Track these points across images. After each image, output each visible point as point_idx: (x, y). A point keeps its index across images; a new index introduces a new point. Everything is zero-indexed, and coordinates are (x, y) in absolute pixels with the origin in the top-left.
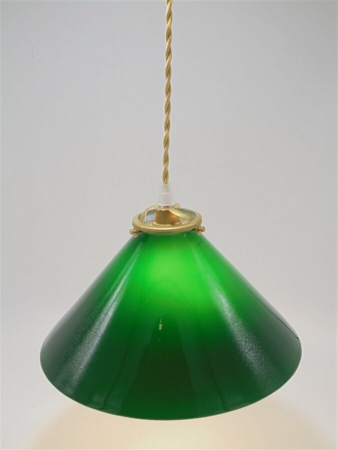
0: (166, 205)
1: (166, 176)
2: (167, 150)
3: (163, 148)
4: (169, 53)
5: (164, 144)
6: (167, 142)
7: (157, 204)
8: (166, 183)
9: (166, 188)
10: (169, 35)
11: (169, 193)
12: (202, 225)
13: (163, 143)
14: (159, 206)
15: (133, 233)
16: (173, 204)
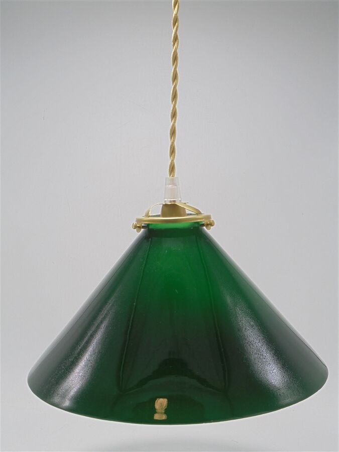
6: (173, 133)
13: (169, 134)
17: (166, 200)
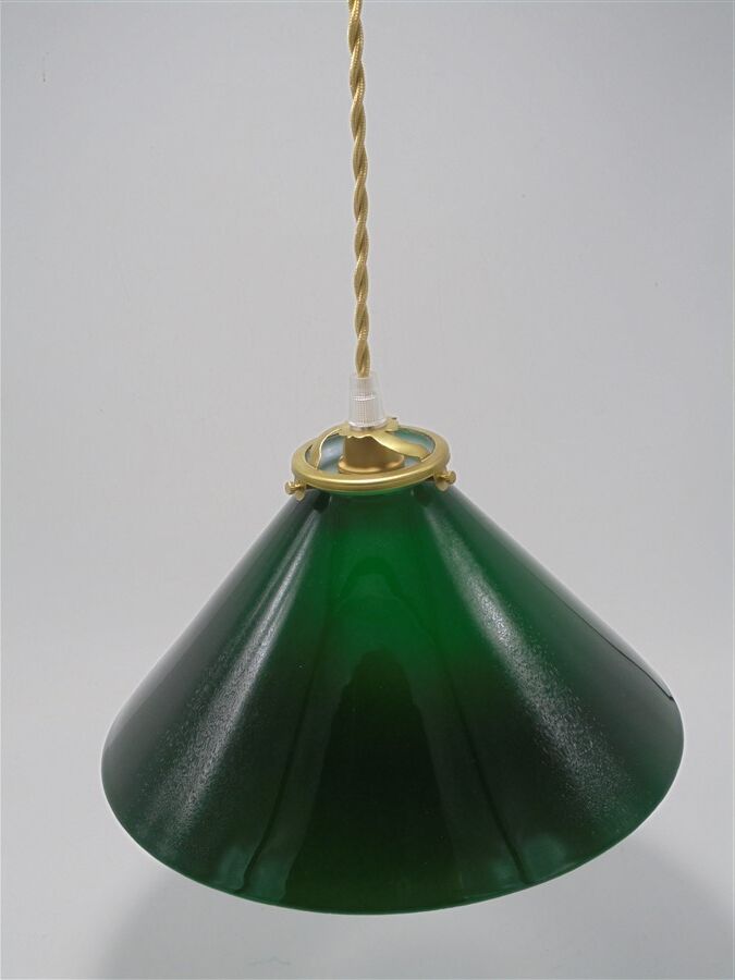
0: (366, 425)
1: (363, 357)
2: (364, 301)
3: (355, 296)
4: (358, 77)
5: (356, 287)
7: (347, 423)
8: (365, 374)
9: (366, 386)
10: (356, 35)
11: (372, 397)
12: (449, 468)
14: (352, 427)
15: (292, 491)
16: (384, 421)
17: (353, 424)
